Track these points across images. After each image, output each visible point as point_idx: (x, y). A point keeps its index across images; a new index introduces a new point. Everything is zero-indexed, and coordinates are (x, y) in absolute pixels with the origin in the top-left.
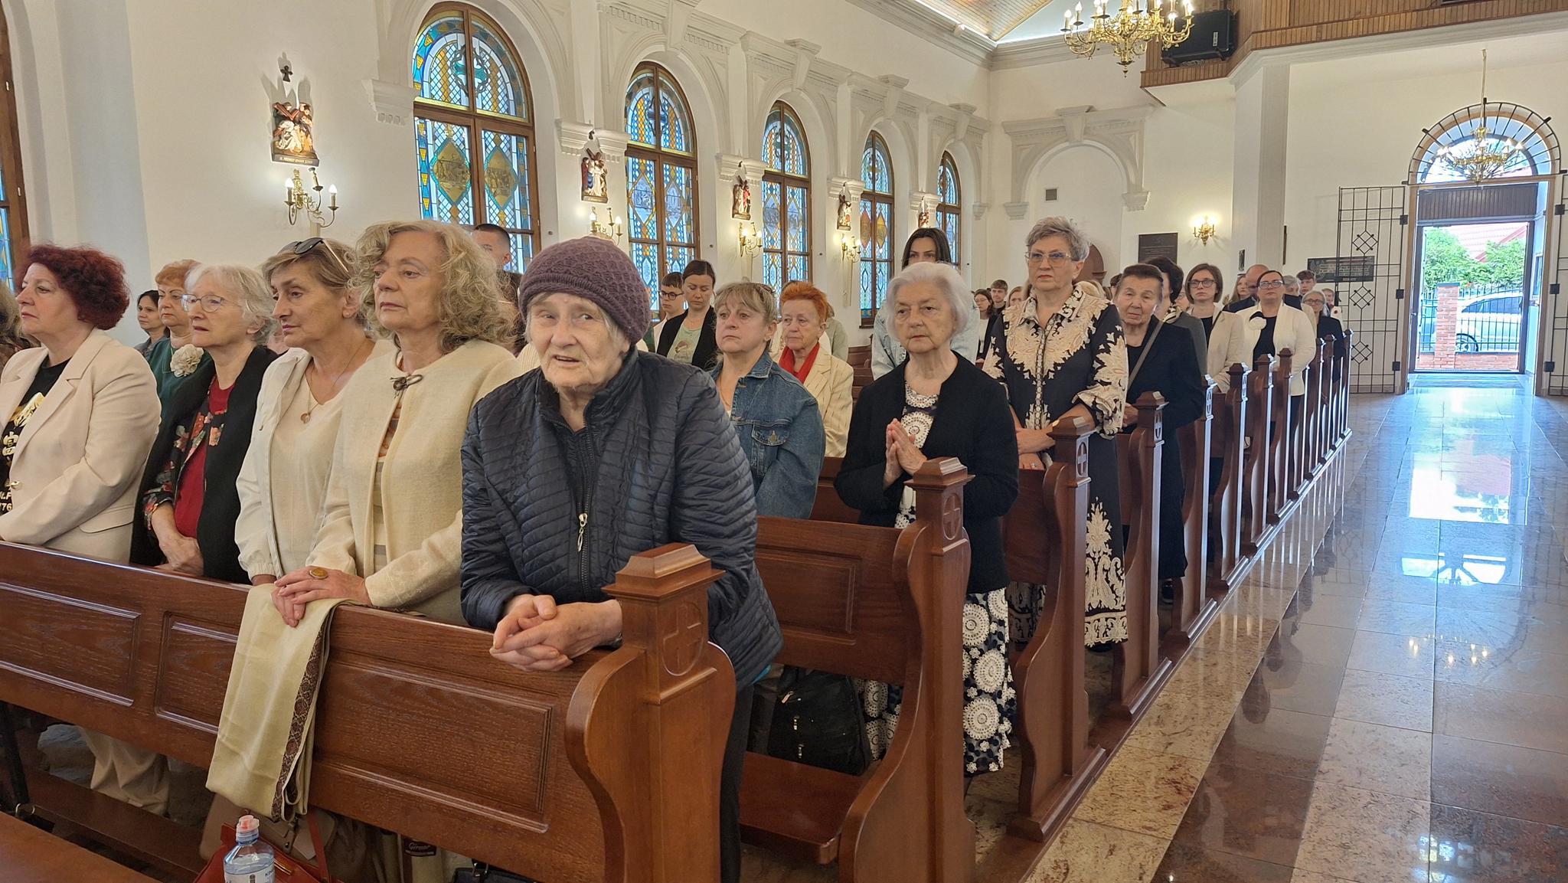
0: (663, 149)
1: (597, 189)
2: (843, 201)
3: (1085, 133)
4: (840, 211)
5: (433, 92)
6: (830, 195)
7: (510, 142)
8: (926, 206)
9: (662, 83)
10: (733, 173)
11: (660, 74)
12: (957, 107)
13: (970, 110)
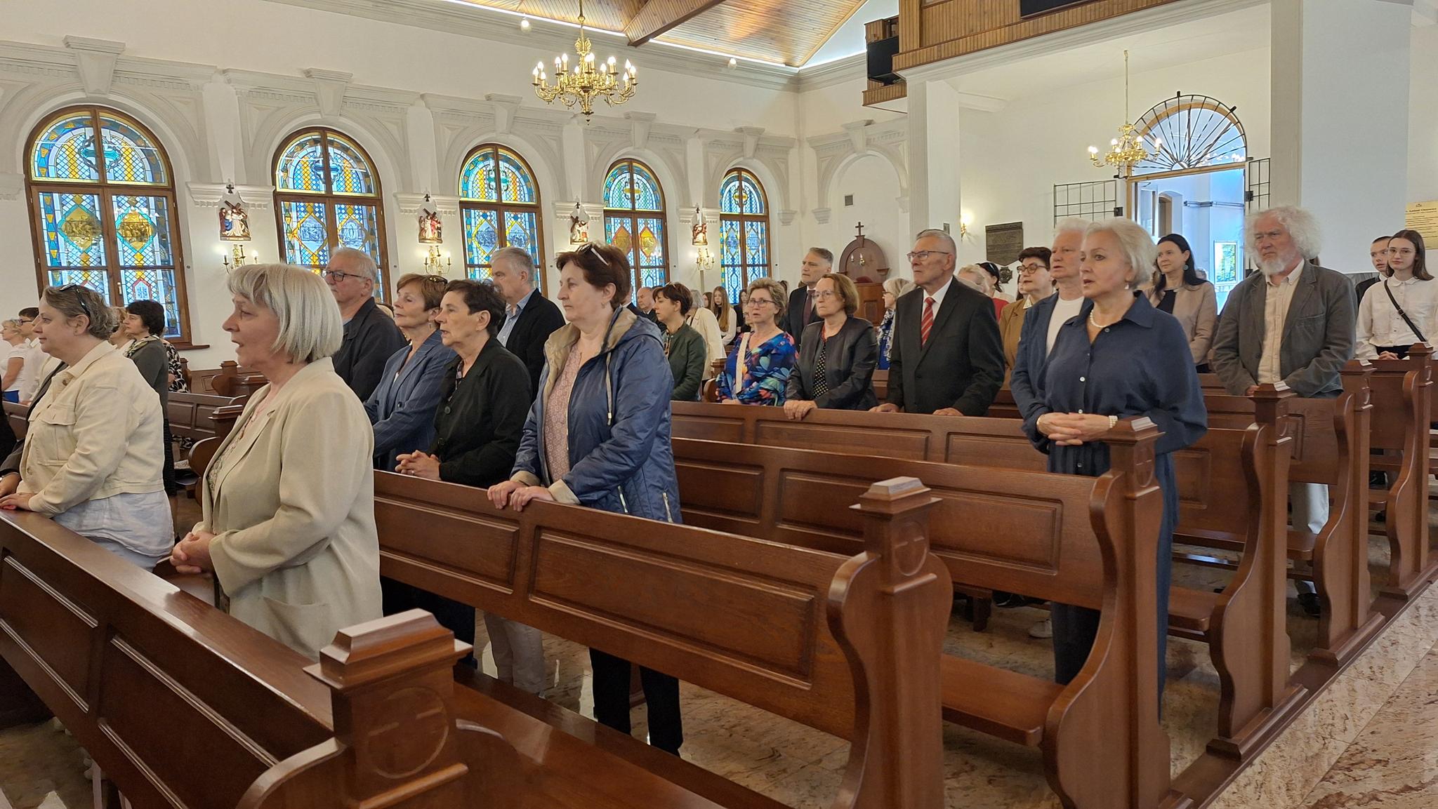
0: (334, 193)
1: (237, 229)
2: (575, 220)
3: (867, 144)
4: (573, 227)
5: (60, 172)
6: (558, 217)
7: (147, 202)
8: (703, 218)
9: (332, 143)
10: (418, 207)
11: (328, 135)
12: (740, 130)
13: (758, 132)
